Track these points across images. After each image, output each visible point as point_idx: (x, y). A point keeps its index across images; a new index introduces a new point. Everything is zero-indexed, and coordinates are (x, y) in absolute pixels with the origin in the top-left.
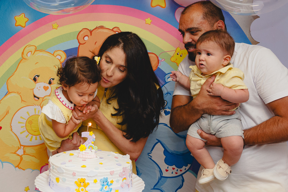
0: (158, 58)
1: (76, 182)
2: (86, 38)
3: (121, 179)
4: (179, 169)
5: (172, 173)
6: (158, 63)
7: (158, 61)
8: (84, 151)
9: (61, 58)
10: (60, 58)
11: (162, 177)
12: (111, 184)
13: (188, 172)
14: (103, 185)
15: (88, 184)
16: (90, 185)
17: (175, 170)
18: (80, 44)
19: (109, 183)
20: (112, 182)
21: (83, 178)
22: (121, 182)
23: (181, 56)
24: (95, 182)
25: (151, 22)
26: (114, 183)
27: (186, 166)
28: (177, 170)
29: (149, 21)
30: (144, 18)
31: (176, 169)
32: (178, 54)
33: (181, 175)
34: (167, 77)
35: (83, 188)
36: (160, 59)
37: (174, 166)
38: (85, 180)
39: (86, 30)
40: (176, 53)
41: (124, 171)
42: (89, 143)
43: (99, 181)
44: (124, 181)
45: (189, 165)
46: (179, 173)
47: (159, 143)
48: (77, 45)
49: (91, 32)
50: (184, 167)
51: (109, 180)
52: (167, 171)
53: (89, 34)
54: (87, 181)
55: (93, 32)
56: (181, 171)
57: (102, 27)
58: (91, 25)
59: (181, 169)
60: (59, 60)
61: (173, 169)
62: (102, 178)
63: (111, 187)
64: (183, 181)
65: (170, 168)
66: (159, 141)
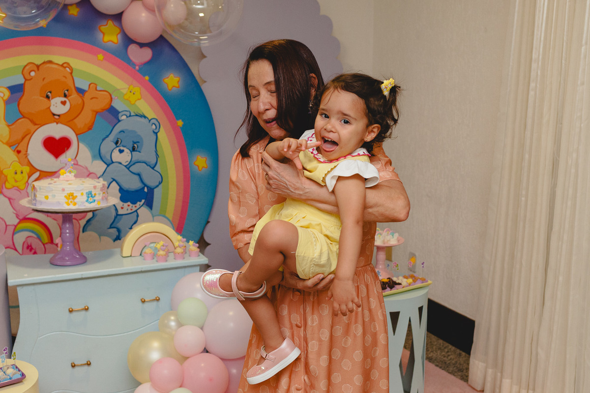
0: (111, 95)
1: (65, 197)
2: (33, 74)
3: (102, 193)
4: (134, 206)
5: (127, 210)
6: (111, 101)
7: (112, 98)
8: (65, 175)
9: (4, 95)
10: (2, 95)
11: (117, 215)
12: (95, 196)
13: (142, 207)
14: (88, 197)
15: (76, 196)
16: (78, 197)
17: (130, 207)
18: (26, 80)
19: (93, 196)
20: (95, 194)
21: (72, 192)
22: (101, 195)
23: (134, 94)
24: (82, 194)
25: (103, 59)
26: (97, 195)
27: (140, 201)
28: (132, 207)
29: (101, 57)
30: (96, 54)
31: (131, 205)
32: (131, 92)
33: (136, 211)
34: (120, 115)
35: (72, 200)
36: (113, 97)
37: (129, 203)
38: (73, 193)
39: (31, 65)
40: (129, 91)
41: (103, 187)
42: (68, 168)
43: (85, 194)
44: (104, 195)
45: (143, 201)
46: (134, 209)
47: (114, 182)
48: (22, 81)
49: (38, 67)
50: (138, 203)
51: (93, 193)
52: (122, 208)
53: (35, 69)
54: (75, 195)
55: (40, 67)
56: (136, 207)
57: (50, 62)
58: (38, 59)
59: (136, 205)
60: (2, 98)
61: (129, 206)
62: (88, 191)
63: (94, 198)
64: (138, 216)
65: (126, 205)
66: (114, 180)
